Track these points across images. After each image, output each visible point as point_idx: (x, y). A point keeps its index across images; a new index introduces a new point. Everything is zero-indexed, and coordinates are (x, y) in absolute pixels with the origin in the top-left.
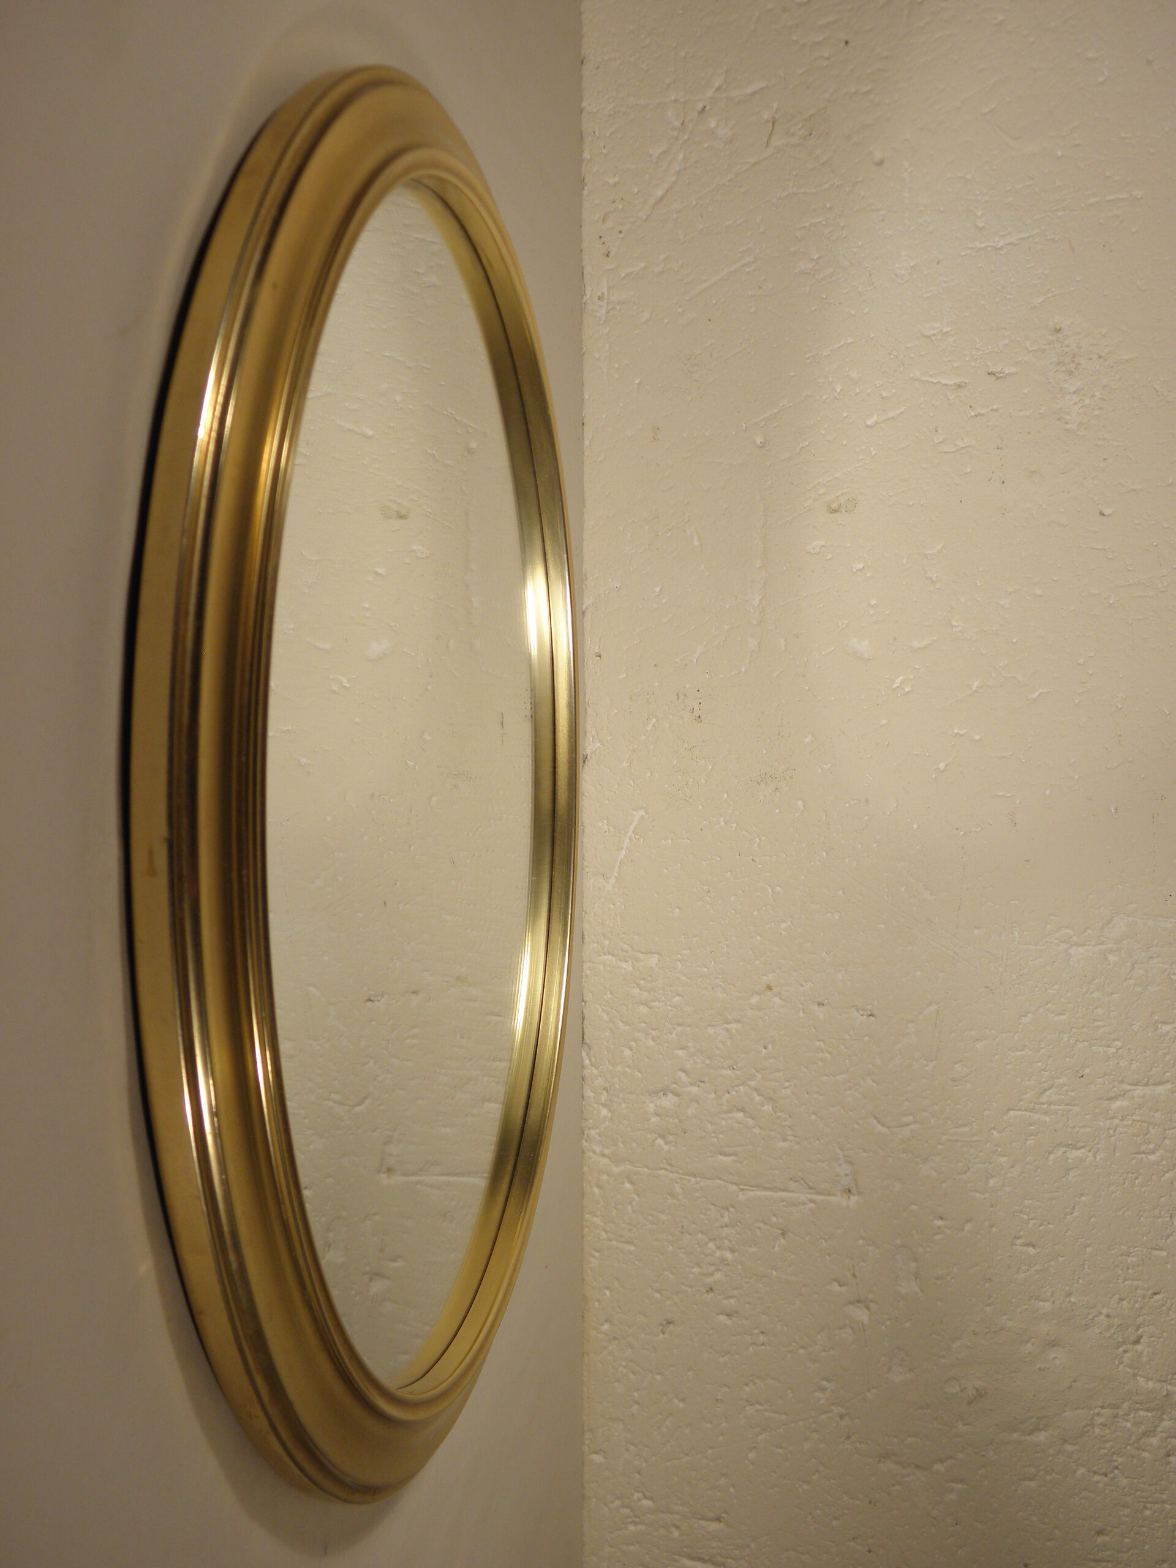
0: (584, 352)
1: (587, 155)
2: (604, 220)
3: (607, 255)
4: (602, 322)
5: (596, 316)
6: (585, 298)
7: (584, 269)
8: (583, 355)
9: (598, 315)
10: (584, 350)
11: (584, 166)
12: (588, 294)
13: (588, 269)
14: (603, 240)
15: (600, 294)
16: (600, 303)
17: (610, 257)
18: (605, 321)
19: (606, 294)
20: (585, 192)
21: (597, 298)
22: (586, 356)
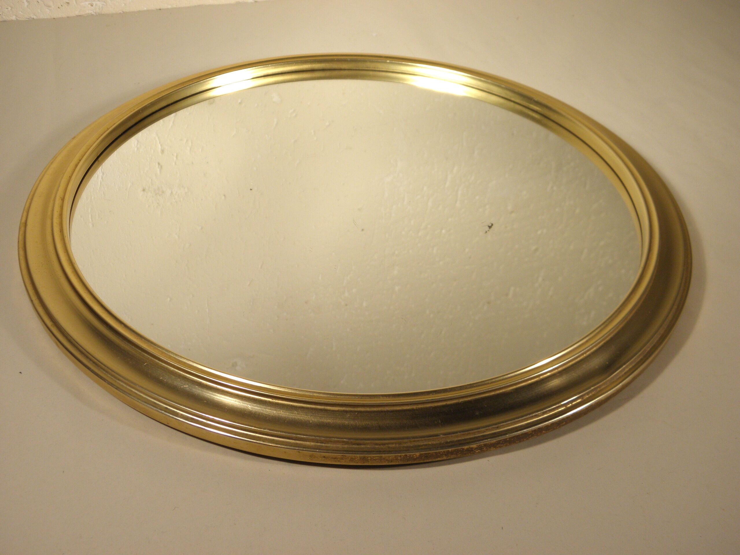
0: (122, 11)
1: (14, 18)
2: (49, 6)
3: (68, 3)
4: (105, 4)
5: (102, 7)
6: (93, 13)
7: (78, 15)
8: (124, 12)
9: (101, 6)
10: (121, 12)
11: (20, 19)
12: (90, 12)
13: (77, 13)
14: (60, 6)
15: (90, 5)
16: (94, 5)
17: (69, 2)
18: (104, 2)
19: (89, 2)
20: (35, 17)
21: (92, 7)
22: (124, 10)
